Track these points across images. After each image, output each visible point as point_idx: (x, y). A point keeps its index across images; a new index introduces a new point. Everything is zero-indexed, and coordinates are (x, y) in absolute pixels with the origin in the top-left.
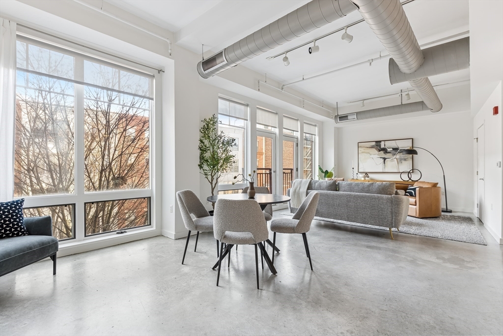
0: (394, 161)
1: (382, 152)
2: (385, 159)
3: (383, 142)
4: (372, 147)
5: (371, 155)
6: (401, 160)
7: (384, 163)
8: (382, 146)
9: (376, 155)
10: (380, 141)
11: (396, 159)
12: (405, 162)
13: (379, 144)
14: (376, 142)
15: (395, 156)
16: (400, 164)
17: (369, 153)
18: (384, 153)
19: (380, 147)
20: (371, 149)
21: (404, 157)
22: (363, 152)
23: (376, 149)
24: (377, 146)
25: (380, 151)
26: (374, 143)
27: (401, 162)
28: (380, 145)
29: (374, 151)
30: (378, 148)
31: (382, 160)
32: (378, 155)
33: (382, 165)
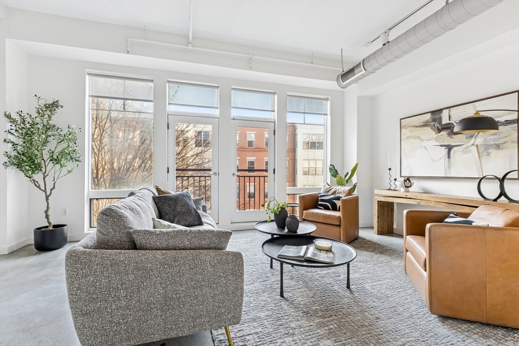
0: (470, 151)
1: (444, 133)
2: (449, 148)
3: (447, 111)
4: (425, 125)
5: (422, 140)
6: (487, 147)
7: (449, 157)
8: (445, 121)
9: (432, 140)
10: (441, 111)
11: (475, 147)
12: (498, 151)
13: (437, 116)
14: (433, 112)
15: (473, 140)
16: (484, 158)
17: (419, 138)
18: (449, 135)
19: (440, 122)
20: (422, 128)
21: (494, 140)
22: (408, 137)
23: (433, 127)
24: (434, 120)
25: (439, 131)
26: (428, 117)
27: (489, 154)
28: (440, 119)
29: (429, 132)
30: (437, 125)
31: (444, 151)
32: (436, 139)
33: (443, 161)
